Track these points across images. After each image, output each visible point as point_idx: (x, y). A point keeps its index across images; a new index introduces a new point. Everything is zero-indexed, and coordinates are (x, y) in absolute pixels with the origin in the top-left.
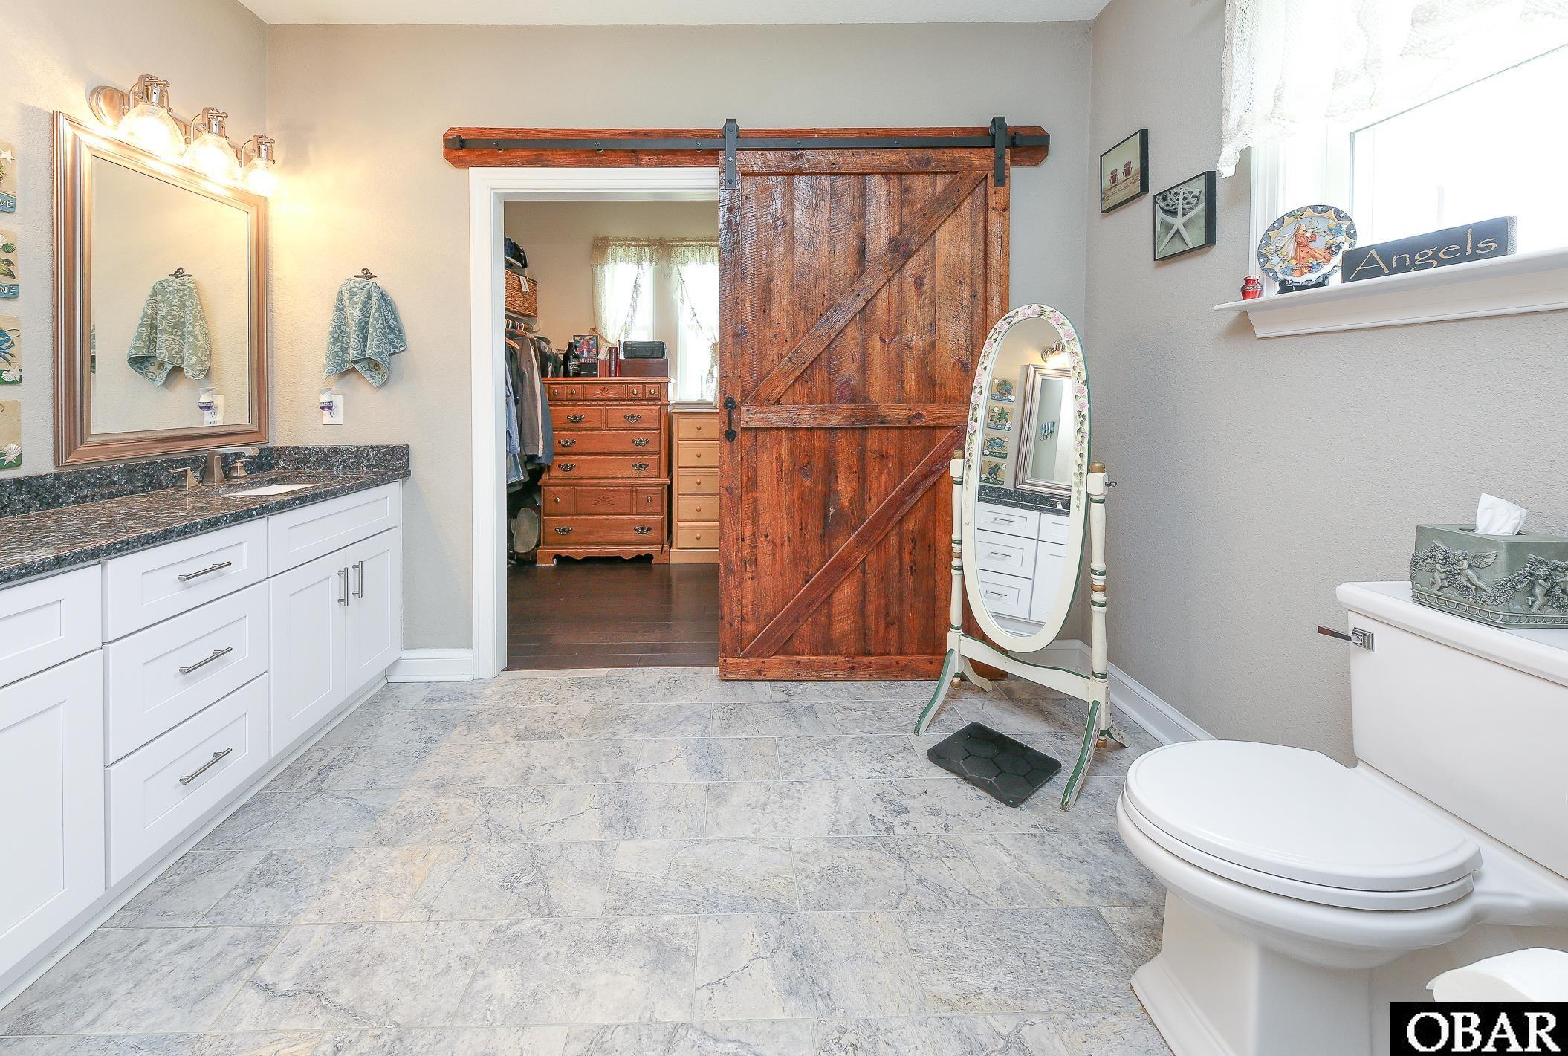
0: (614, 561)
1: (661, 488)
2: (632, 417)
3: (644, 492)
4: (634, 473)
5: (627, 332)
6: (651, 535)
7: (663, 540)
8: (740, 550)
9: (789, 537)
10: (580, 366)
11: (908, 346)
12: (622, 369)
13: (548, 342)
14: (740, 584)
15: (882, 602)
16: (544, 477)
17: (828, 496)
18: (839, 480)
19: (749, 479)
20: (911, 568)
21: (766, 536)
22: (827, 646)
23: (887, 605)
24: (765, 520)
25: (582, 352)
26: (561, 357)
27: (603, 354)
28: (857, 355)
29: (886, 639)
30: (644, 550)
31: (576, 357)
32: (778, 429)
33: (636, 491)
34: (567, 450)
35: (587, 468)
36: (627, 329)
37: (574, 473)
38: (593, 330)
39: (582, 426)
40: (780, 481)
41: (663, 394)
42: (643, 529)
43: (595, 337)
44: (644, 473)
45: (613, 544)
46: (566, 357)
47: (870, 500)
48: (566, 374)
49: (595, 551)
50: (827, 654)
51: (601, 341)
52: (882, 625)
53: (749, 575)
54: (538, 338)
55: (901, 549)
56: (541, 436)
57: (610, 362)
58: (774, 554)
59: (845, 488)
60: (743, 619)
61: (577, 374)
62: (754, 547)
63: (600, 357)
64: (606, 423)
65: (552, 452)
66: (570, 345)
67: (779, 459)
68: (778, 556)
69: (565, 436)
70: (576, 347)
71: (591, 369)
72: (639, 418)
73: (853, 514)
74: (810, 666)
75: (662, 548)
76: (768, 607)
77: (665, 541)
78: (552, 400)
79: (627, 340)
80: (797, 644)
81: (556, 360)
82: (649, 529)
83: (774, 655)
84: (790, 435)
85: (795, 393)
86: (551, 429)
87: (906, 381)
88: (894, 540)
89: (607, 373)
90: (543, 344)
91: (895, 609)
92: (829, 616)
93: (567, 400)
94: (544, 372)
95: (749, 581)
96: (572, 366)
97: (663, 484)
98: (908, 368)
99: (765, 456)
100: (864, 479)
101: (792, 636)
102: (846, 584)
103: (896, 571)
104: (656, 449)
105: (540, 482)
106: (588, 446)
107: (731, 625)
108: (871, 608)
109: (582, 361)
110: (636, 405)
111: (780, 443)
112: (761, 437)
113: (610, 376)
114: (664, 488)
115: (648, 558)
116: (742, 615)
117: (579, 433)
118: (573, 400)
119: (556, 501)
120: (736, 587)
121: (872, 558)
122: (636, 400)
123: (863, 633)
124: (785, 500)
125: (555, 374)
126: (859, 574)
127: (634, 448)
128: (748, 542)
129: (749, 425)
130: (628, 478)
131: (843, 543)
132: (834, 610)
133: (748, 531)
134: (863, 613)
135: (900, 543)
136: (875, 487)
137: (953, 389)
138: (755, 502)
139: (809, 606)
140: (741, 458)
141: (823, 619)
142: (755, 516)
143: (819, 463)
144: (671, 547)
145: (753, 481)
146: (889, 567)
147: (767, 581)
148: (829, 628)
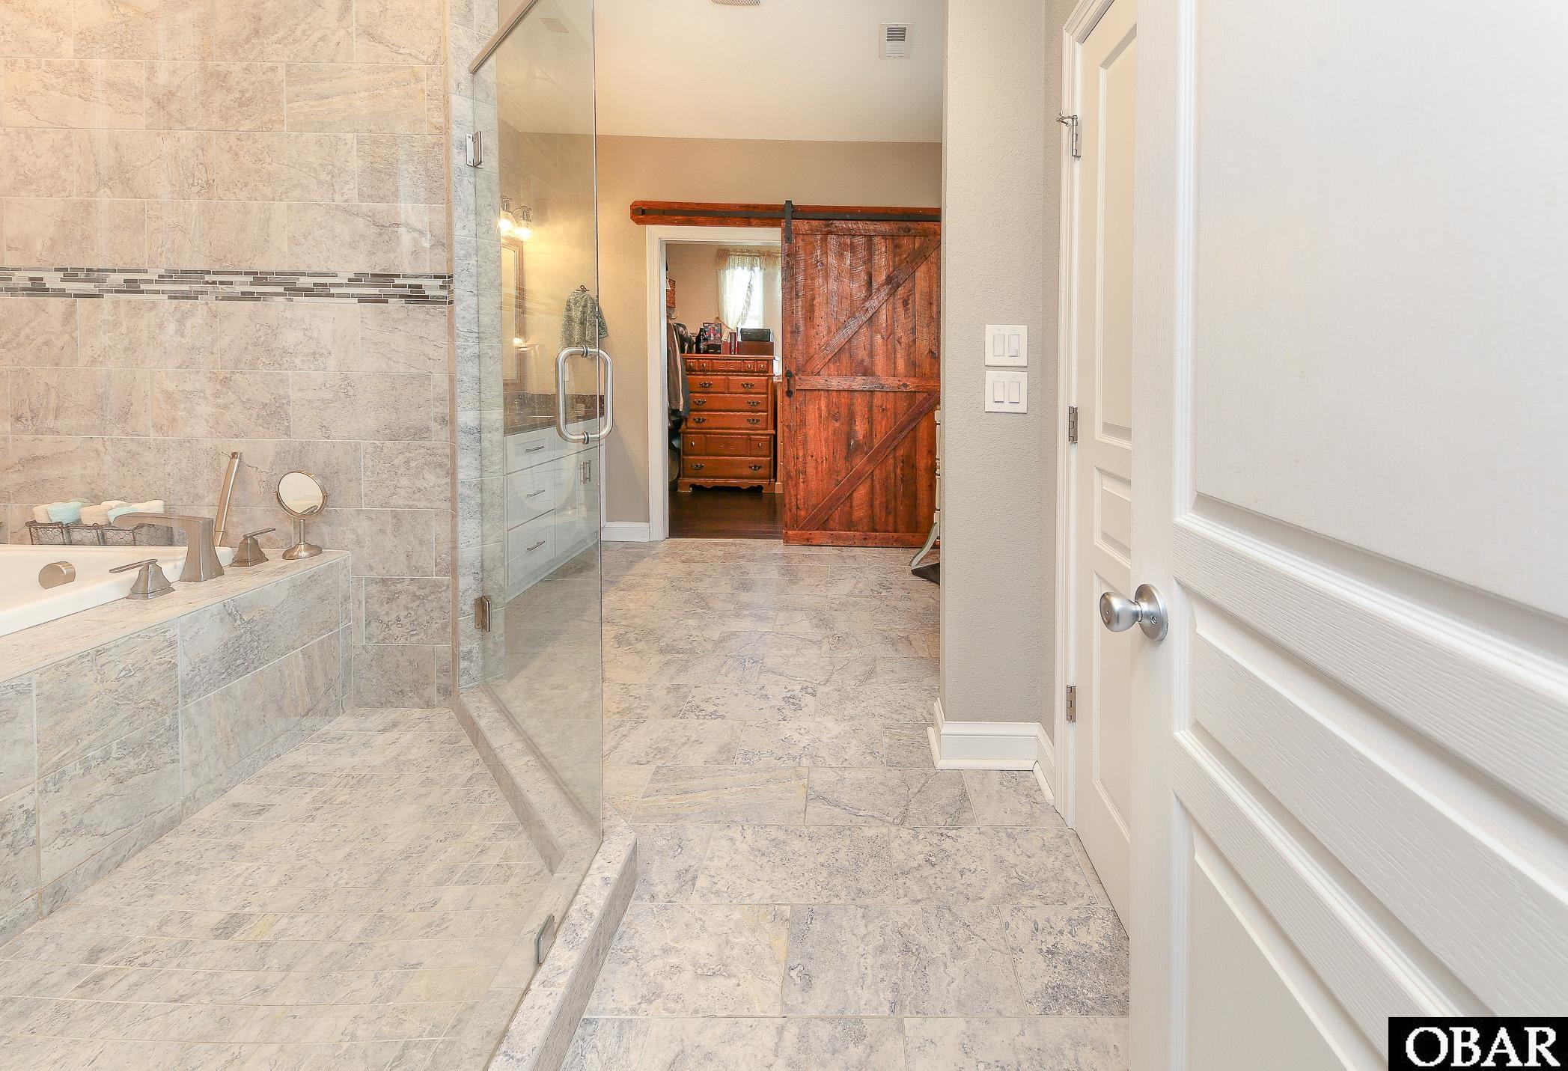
0: (734, 490)
1: (768, 437)
2: (747, 384)
3: (756, 440)
4: (749, 425)
5: (743, 323)
6: (761, 471)
7: (770, 476)
8: (796, 464)
9: (826, 458)
10: (708, 345)
11: (898, 340)
12: (740, 349)
13: (684, 328)
14: (797, 485)
16: (684, 424)
17: (850, 434)
18: (856, 423)
19: (801, 421)
20: (902, 478)
21: (812, 456)
22: (850, 525)
24: (811, 446)
25: (710, 336)
26: (694, 339)
27: (725, 337)
28: (868, 346)
29: (886, 523)
30: (756, 482)
31: (705, 339)
32: (819, 390)
33: (750, 439)
34: (698, 406)
35: (713, 420)
36: (743, 317)
37: (705, 424)
38: (718, 318)
39: (712, 390)
40: (820, 421)
41: (770, 367)
42: (755, 467)
43: (719, 324)
44: (757, 425)
45: (734, 478)
46: (698, 338)
47: (876, 435)
48: (698, 351)
49: (720, 482)
50: (850, 530)
51: (723, 327)
52: (884, 514)
53: (802, 480)
54: (677, 324)
55: (896, 466)
56: (681, 396)
57: (730, 343)
58: (817, 468)
59: (860, 429)
60: (797, 507)
61: (706, 352)
62: (804, 462)
63: (723, 339)
64: (729, 388)
65: (688, 409)
66: (701, 330)
67: (819, 409)
68: (820, 469)
69: (698, 397)
70: (705, 332)
71: (716, 348)
72: (752, 385)
73: (865, 444)
75: (770, 482)
76: (814, 500)
77: (772, 476)
78: (689, 370)
79: (744, 327)
80: (831, 523)
81: (689, 340)
82: (760, 467)
83: (816, 530)
84: (827, 394)
85: (828, 368)
86: (688, 391)
87: (898, 363)
88: (891, 461)
89: (728, 351)
90: (681, 329)
91: (892, 504)
92: (851, 507)
93: (701, 371)
94: (682, 351)
95: (802, 484)
96: (702, 346)
97: (770, 435)
98: (899, 355)
99: (811, 406)
100: (872, 423)
101: (828, 518)
102: (861, 488)
103: (892, 483)
104: (764, 408)
105: (679, 430)
106: (718, 406)
107: (790, 509)
108: (877, 503)
109: (709, 343)
110: (749, 375)
111: (820, 400)
112: (808, 395)
113: (731, 354)
114: (770, 439)
115: (759, 488)
116: (797, 505)
117: (708, 395)
118: (704, 371)
119: (691, 443)
120: (793, 488)
121: (877, 472)
122: (750, 372)
123: (872, 518)
124: (824, 435)
125: (690, 351)
126: (869, 482)
127: (748, 407)
128: (801, 459)
129: (802, 387)
130: (745, 429)
131: (859, 462)
132: (854, 504)
133: (801, 454)
134: (872, 506)
135: (895, 463)
136: (879, 428)
137: (927, 369)
138: (805, 435)
139: (839, 499)
140: (797, 408)
141: (847, 508)
142: (805, 443)
143: (844, 412)
144: (776, 481)
145: (803, 422)
146: (887, 478)
147: (813, 484)
148: (850, 514)
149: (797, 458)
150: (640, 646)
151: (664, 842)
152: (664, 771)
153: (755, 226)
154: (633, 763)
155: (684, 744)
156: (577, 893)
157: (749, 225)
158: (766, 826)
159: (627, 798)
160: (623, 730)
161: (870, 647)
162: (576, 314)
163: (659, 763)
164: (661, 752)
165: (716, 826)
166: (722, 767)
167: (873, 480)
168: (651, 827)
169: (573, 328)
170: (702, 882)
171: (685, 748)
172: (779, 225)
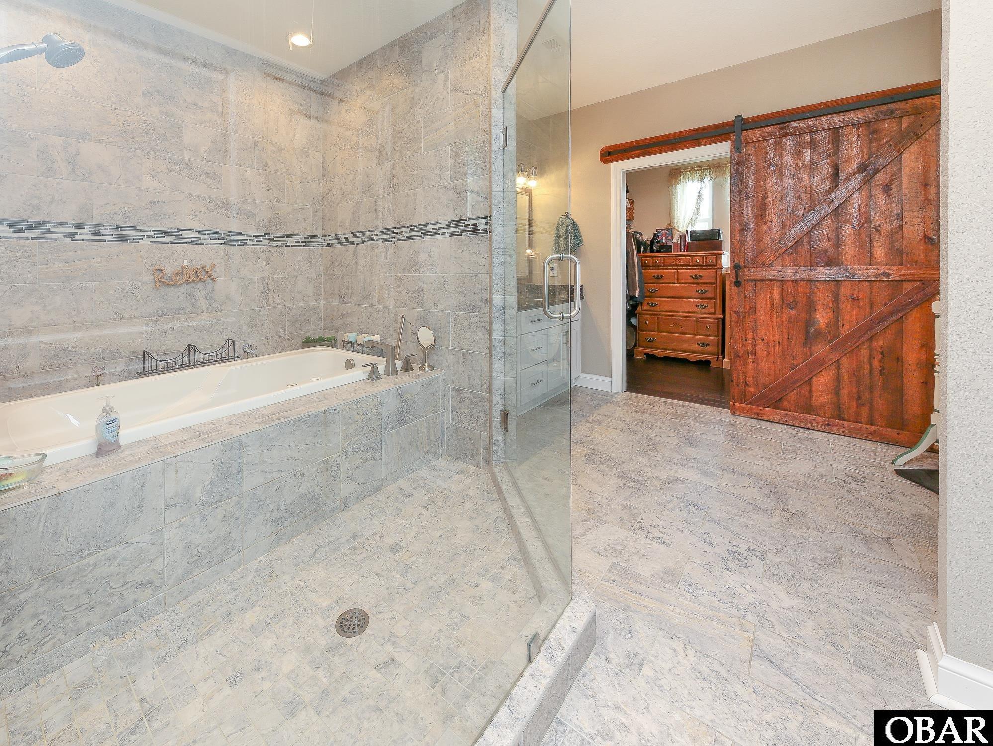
0: (684, 362)
1: (716, 320)
2: (696, 276)
3: (703, 322)
4: (697, 310)
5: (693, 225)
6: (708, 348)
7: (718, 353)
8: (744, 346)
9: (779, 342)
10: (661, 246)
11: (876, 229)
12: (689, 247)
13: (641, 234)
14: (745, 364)
15: (855, 390)
16: (639, 308)
17: (809, 321)
18: (818, 311)
19: (751, 308)
20: (880, 371)
21: (763, 340)
22: (808, 408)
23: (859, 392)
24: (762, 331)
25: (662, 239)
26: (649, 242)
27: (676, 239)
28: (833, 237)
29: (858, 414)
30: (704, 357)
31: (658, 242)
32: (771, 280)
33: (698, 321)
34: (652, 294)
35: (665, 305)
36: (693, 221)
37: (657, 308)
38: (669, 224)
39: (662, 281)
40: (772, 310)
41: (719, 262)
42: (703, 344)
43: (671, 229)
44: (704, 310)
45: (682, 351)
46: (652, 242)
47: (843, 325)
48: (652, 251)
49: (670, 354)
50: (809, 414)
51: (674, 231)
52: (854, 404)
53: (751, 360)
54: (635, 232)
55: (871, 357)
56: (638, 286)
57: (680, 243)
58: (768, 351)
59: (822, 317)
60: (746, 384)
61: (658, 252)
62: (754, 345)
63: (674, 240)
64: (678, 279)
65: (643, 295)
66: (655, 235)
67: (772, 298)
68: (772, 352)
69: (652, 287)
70: (658, 236)
71: (668, 248)
72: (700, 277)
73: (829, 332)
74: (795, 419)
75: (718, 358)
76: (764, 380)
77: (720, 354)
78: (644, 266)
79: (692, 229)
80: (785, 403)
81: (645, 244)
82: (708, 345)
83: (768, 407)
84: (780, 284)
85: (783, 260)
86: (643, 282)
87: (875, 252)
88: (864, 351)
89: (679, 250)
90: (638, 235)
91: (866, 396)
92: (810, 391)
93: (653, 266)
94: (639, 251)
95: (751, 364)
96: (655, 247)
97: (718, 318)
98: (876, 244)
99: (762, 295)
100: (838, 313)
101: (781, 398)
102: (823, 374)
103: (867, 372)
104: (713, 296)
105: (636, 312)
106: (670, 293)
107: (738, 386)
108: (844, 392)
109: (662, 244)
110: (698, 269)
111: (772, 289)
112: (759, 285)
113: (681, 252)
114: (719, 321)
115: (707, 363)
116: (746, 382)
117: (660, 285)
118: (656, 266)
119: (646, 323)
120: (742, 366)
121: (845, 361)
122: (699, 266)
123: (838, 407)
124: (776, 321)
125: (645, 252)
126: (833, 370)
127: (696, 295)
128: (750, 342)
129: (751, 278)
130: (694, 313)
131: (820, 350)
132: (814, 388)
133: (750, 336)
134: (837, 393)
135: (870, 354)
136: (847, 316)
137: (920, 255)
138: (755, 321)
139: (795, 382)
140: (746, 296)
141: (805, 392)
142: (755, 328)
143: (801, 300)
144: (724, 358)
145: (753, 309)
146: (859, 368)
147: (764, 365)
148: (810, 398)
149: (746, 340)
150: (603, 467)
151: (617, 623)
152: (619, 568)
153: (704, 144)
154: (595, 552)
155: (635, 553)
156: (554, 626)
157: (699, 144)
158: (708, 656)
159: (591, 575)
160: (590, 524)
161: (834, 535)
162: (563, 232)
163: (615, 560)
164: (616, 552)
165: (661, 633)
166: (667, 586)
167: (839, 369)
168: (608, 606)
169: (561, 241)
170: (647, 670)
171: (635, 557)
172: (729, 139)
